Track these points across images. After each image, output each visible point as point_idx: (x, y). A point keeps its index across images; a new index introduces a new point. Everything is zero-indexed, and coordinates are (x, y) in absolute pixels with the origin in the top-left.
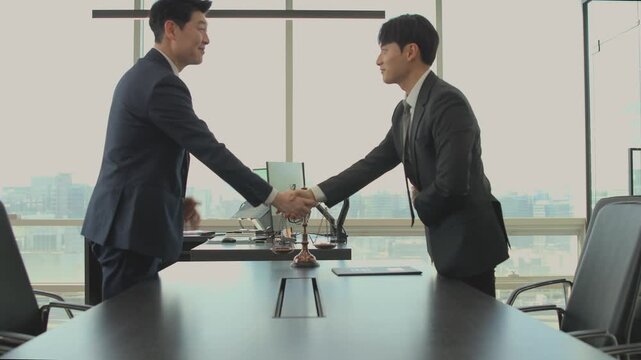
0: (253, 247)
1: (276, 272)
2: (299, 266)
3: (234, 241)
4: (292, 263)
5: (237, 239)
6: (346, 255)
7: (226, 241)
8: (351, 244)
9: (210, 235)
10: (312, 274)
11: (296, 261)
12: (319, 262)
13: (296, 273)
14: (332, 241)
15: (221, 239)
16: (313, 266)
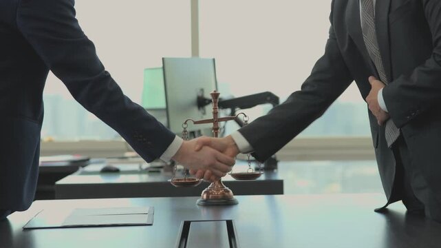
0: (144, 178)
1: (177, 212)
2: (207, 204)
3: (117, 171)
4: (198, 200)
5: (122, 167)
6: (275, 188)
7: (107, 171)
8: (284, 172)
9: (84, 163)
10: (227, 215)
11: (205, 196)
12: (236, 197)
13: (204, 214)
14: (257, 169)
15: (99, 167)
16: (229, 203)
